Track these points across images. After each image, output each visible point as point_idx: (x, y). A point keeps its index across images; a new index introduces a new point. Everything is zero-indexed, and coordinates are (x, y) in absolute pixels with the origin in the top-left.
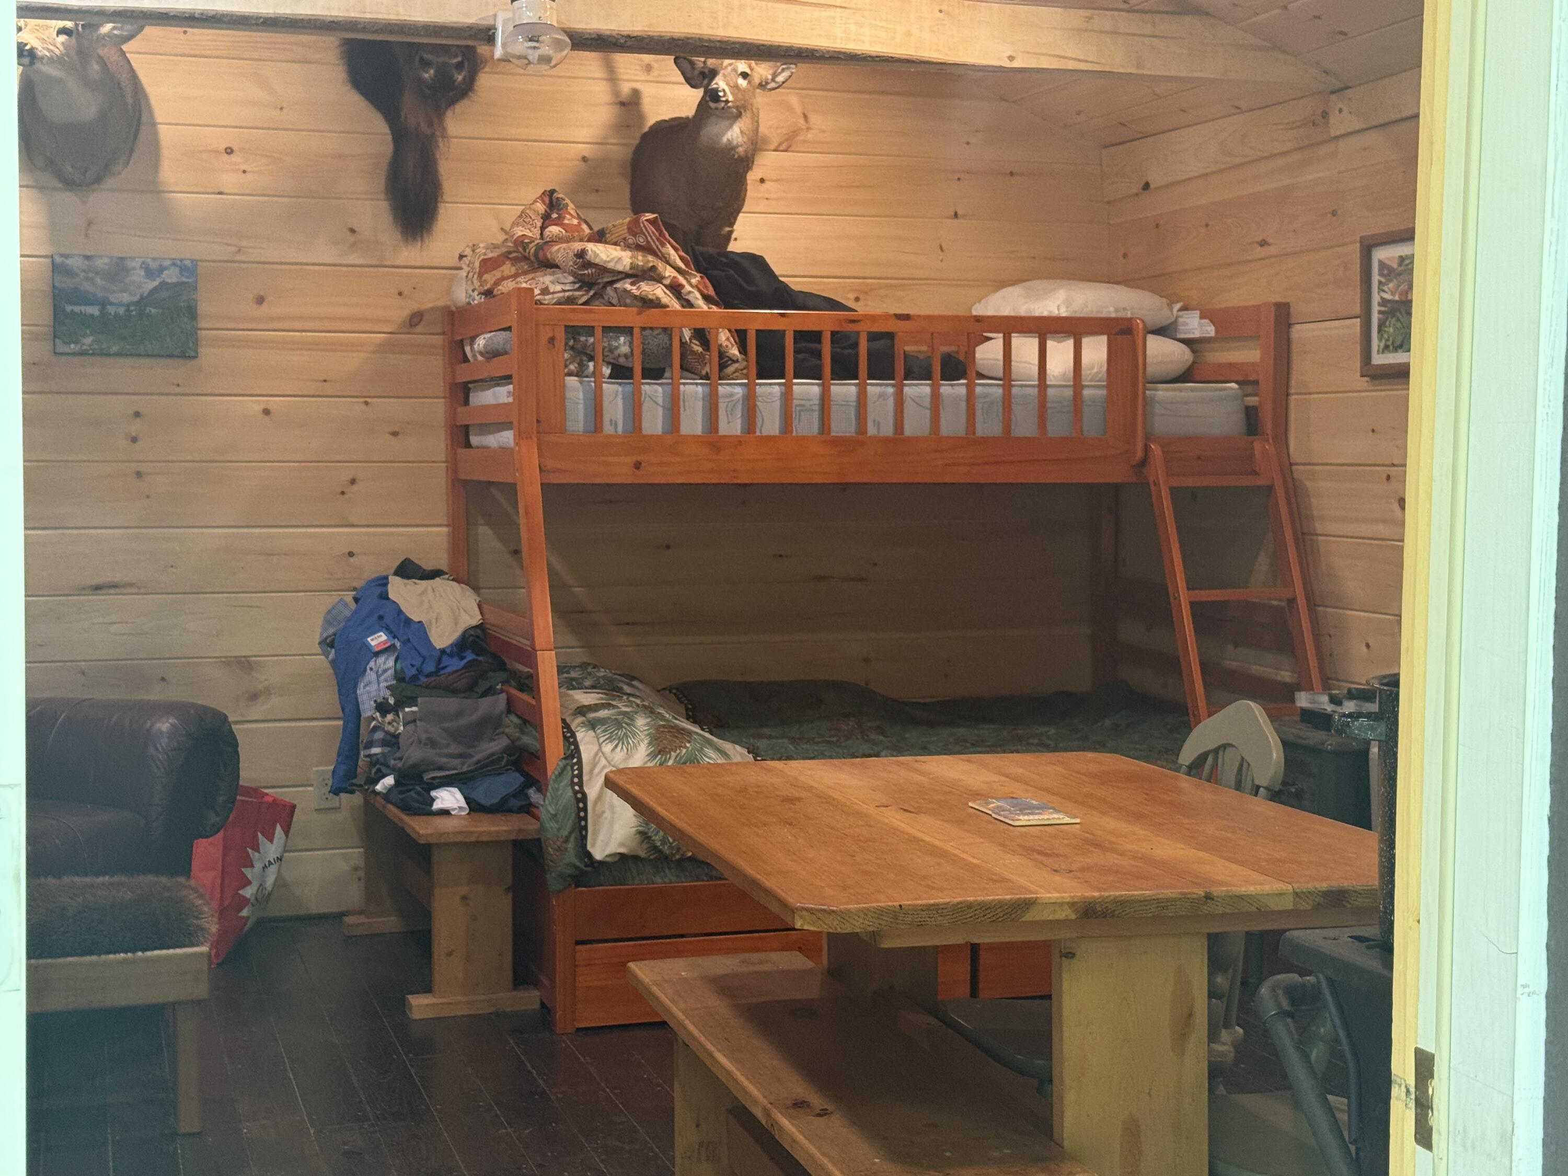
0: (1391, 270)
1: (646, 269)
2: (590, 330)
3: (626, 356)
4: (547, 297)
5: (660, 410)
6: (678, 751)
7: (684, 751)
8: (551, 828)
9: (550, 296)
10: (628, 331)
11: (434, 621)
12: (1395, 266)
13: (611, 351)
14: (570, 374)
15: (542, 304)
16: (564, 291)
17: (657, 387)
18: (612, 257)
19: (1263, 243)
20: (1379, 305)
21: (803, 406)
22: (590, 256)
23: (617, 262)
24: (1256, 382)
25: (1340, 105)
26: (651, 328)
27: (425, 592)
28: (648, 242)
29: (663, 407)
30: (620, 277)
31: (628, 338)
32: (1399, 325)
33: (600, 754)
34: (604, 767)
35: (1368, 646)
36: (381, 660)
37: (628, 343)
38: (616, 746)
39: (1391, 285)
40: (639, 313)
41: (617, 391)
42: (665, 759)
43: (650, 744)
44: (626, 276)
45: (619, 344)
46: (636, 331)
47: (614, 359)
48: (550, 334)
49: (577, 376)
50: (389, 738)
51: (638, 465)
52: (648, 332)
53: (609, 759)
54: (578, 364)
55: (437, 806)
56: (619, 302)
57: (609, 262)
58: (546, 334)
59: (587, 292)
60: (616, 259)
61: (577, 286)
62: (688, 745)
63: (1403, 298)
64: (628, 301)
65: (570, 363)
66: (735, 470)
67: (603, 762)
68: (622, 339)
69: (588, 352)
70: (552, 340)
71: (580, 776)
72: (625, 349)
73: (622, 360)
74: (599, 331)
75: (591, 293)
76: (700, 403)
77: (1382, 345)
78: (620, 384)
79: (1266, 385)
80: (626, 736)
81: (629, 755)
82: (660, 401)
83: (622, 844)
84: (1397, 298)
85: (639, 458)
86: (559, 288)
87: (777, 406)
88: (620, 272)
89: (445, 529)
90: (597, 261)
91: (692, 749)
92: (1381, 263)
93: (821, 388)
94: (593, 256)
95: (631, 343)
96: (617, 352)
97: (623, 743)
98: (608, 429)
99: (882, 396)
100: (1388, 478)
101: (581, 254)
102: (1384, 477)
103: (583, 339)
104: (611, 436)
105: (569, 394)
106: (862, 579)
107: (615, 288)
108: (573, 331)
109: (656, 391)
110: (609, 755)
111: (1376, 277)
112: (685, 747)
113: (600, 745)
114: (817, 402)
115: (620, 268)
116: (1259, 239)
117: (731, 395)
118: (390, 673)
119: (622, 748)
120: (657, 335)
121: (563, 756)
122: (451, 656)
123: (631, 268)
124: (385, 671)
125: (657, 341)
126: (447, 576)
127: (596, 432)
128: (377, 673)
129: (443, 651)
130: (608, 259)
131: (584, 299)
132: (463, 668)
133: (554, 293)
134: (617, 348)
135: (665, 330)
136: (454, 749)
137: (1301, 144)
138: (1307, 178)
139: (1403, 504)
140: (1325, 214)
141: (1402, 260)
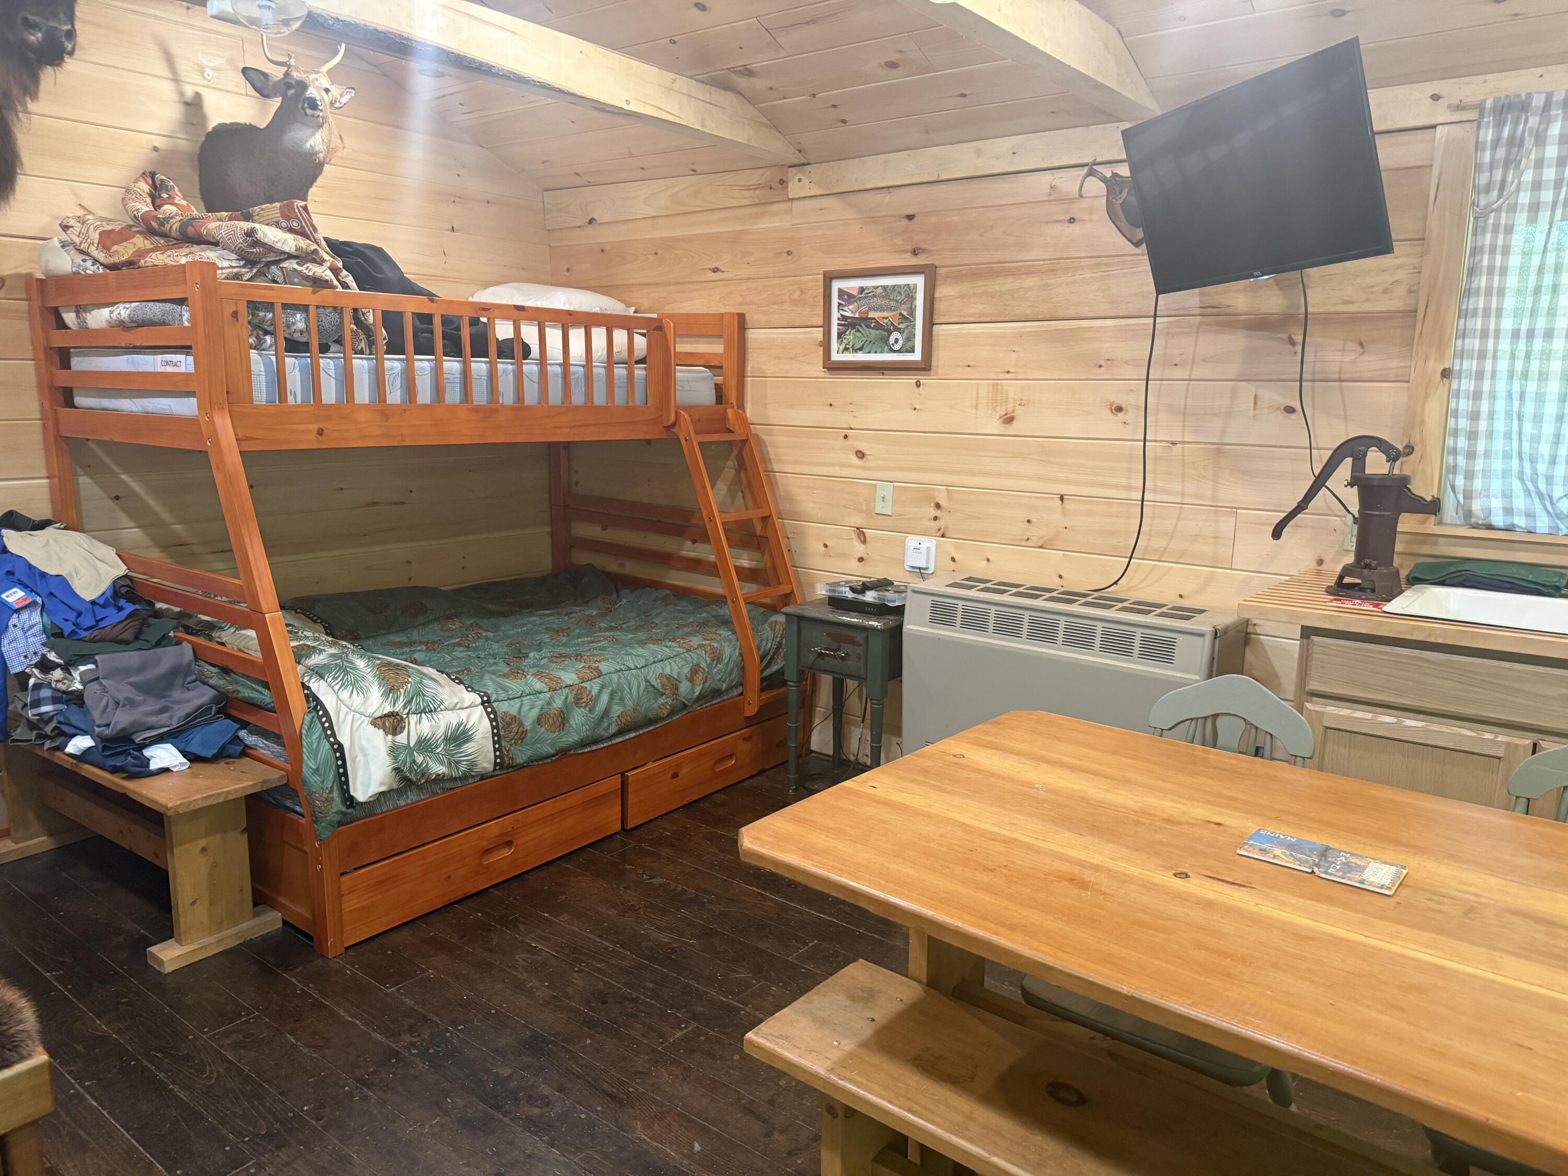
0: (850, 296)
2: (270, 306)
3: (301, 332)
5: (333, 381)
6: (403, 689)
7: (409, 685)
8: (317, 782)
9: (220, 271)
10: (305, 309)
11: (74, 573)
12: (855, 293)
13: (288, 327)
14: (251, 347)
16: (231, 267)
17: (331, 360)
18: (279, 239)
19: (716, 270)
20: (839, 319)
21: (448, 379)
22: (259, 236)
23: (281, 243)
24: (721, 367)
25: (799, 176)
26: (324, 307)
27: (47, 544)
28: (302, 226)
30: (282, 257)
31: (304, 315)
32: (858, 334)
33: (340, 701)
34: (347, 713)
35: (826, 546)
36: (25, 615)
37: (304, 320)
38: (351, 692)
39: (851, 307)
40: (314, 292)
41: (296, 364)
42: (396, 697)
43: (380, 684)
44: (290, 256)
45: (296, 321)
46: (312, 309)
47: (290, 334)
48: (233, 309)
49: (257, 349)
50: (58, 694)
51: (320, 432)
52: (321, 310)
54: (257, 338)
55: (153, 766)
56: (285, 280)
57: (274, 242)
58: (229, 309)
59: (252, 269)
60: (281, 241)
61: (242, 263)
62: (409, 680)
63: (864, 316)
64: (296, 280)
65: (249, 337)
66: (401, 435)
67: (344, 709)
68: (298, 316)
69: (265, 327)
70: (235, 314)
71: (331, 727)
72: (301, 325)
73: (297, 336)
74: (278, 308)
75: (255, 270)
76: (369, 375)
77: (842, 347)
78: (296, 357)
79: (730, 369)
80: (356, 681)
81: (365, 700)
82: (332, 373)
83: (382, 784)
84: (857, 316)
85: (322, 426)
88: (284, 253)
89: (46, 481)
90: (266, 240)
91: (413, 683)
92: (840, 290)
93: (461, 364)
94: (262, 236)
95: (307, 320)
97: (357, 688)
98: (291, 400)
99: (505, 371)
100: (846, 437)
101: (250, 233)
102: (843, 435)
103: (262, 314)
104: (292, 406)
105: (252, 367)
106: (403, 503)
107: (282, 268)
108: (254, 306)
109: (330, 364)
110: (349, 704)
111: (835, 300)
112: (409, 682)
113: (337, 694)
114: (459, 376)
115: (286, 249)
116: (712, 266)
117: (394, 369)
118: (39, 627)
119: (357, 693)
120: (331, 312)
121: (307, 710)
122: (104, 606)
123: (296, 250)
124: (32, 627)
125: (330, 319)
126: (58, 525)
127: (280, 402)
128: (23, 628)
129: (93, 603)
130: (274, 240)
131: (248, 276)
132: (126, 619)
133: (222, 268)
134: (294, 324)
135: (335, 308)
136: (152, 705)
137: (757, 202)
138: (759, 226)
139: (861, 455)
140: (780, 253)
141: (862, 290)
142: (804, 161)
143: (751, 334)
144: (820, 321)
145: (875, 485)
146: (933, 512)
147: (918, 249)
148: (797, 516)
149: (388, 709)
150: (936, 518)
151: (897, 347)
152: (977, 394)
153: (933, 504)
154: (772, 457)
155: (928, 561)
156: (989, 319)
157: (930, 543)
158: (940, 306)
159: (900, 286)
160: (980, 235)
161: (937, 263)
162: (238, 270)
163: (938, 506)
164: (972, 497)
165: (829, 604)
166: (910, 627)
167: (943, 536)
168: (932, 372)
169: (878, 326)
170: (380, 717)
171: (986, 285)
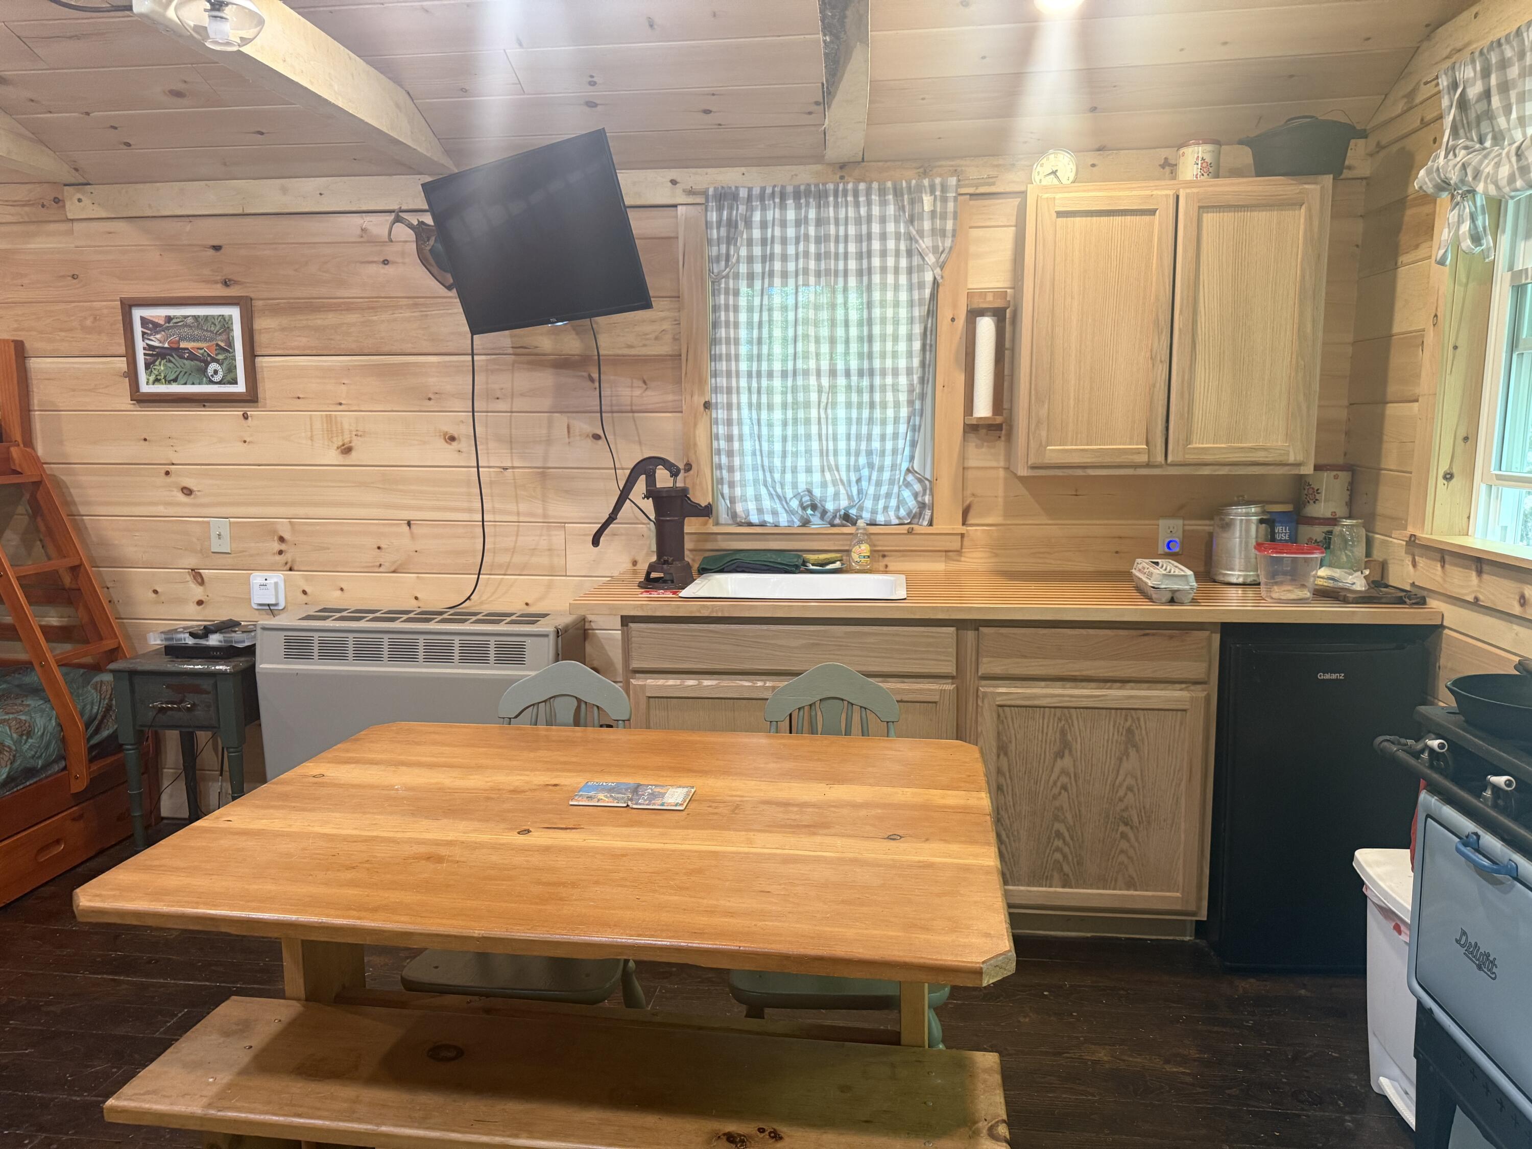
0: (156, 325)
12: (162, 322)
20: (144, 349)
25: (79, 196)
32: (170, 365)
35: (155, 592)
39: (158, 336)
63: (175, 346)
77: (152, 378)
79: (10, 402)
84: (166, 345)
100: (167, 473)
102: (163, 472)
111: (138, 329)
137: (27, 219)
138: (32, 246)
139: (187, 491)
140: (63, 276)
141: (169, 319)
142: (82, 180)
143: (35, 364)
144: (122, 350)
145: (208, 522)
146: (277, 546)
147: (230, 280)
148: (116, 563)
150: (281, 552)
151: (217, 378)
152: (311, 425)
153: (276, 538)
154: (77, 499)
155: (277, 597)
156: (314, 352)
157: (277, 578)
158: (261, 339)
159: (213, 317)
160: (296, 270)
161: (252, 295)
163: (282, 539)
164: (318, 528)
165: (166, 654)
166: (262, 666)
167: (291, 570)
168: (260, 404)
169: (193, 357)
171: (307, 320)
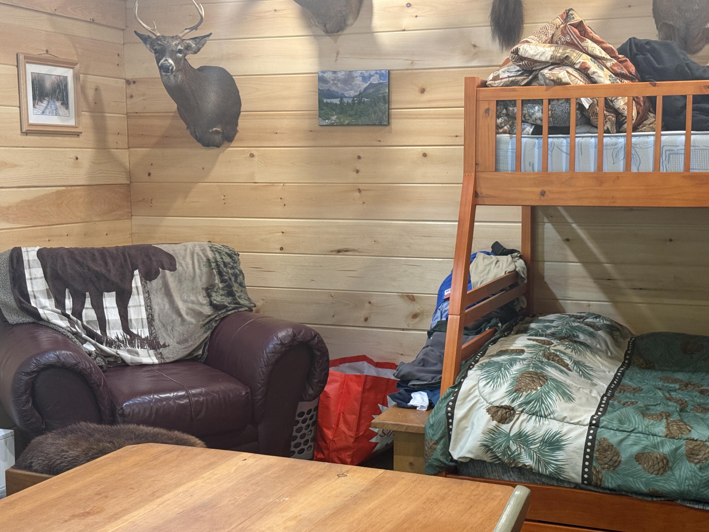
1: (562, 58)
2: (513, 103)
3: (540, 119)
4: (496, 82)
5: (564, 155)
6: (529, 392)
7: (534, 392)
8: (429, 433)
9: (499, 81)
10: (539, 102)
13: (530, 116)
14: (505, 132)
15: (492, 86)
16: (509, 77)
17: (563, 139)
18: (538, 52)
21: (672, 150)
22: (521, 53)
23: (541, 55)
26: (558, 100)
28: (572, 39)
29: (567, 153)
30: (544, 65)
31: (540, 107)
33: (477, 387)
34: (476, 396)
36: (445, 304)
37: (541, 111)
38: (488, 383)
40: (548, 90)
41: (535, 143)
42: (518, 396)
43: (511, 384)
44: (548, 64)
45: (534, 112)
46: (546, 102)
47: (533, 121)
48: (486, 107)
49: (509, 133)
51: (543, 193)
52: (554, 102)
53: (481, 392)
54: (510, 126)
55: (412, 403)
57: (535, 55)
58: (484, 107)
59: (529, 76)
60: (541, 54)
61: (520, 73)
62: (539, 388)
64: (548, 81)
65: (505, 125)
68: (536, 108)
70: (487, 111)
71: (454, 401)
72: (539, 115)
73: (537, 122)
74: (519, 103)
75: (530, 77)
76: (594, 149)
78: (538, 138)
80: (498, 377)
81: (493, 391)
82: (564, 149)
83: (470, 452)
85: (545, 189)
86: (506, 75)
87: (651, 152)
88: (544, 62)
90: (527, 56)
91: (541, 391)
94: (523, 54)
95: (543, 110)
96: (534, 117)
97: (493, 382)
98: (528, 169)
103: (511, 109)
104: (529, 173)
105: (502, 146)
107: (543, 73)
109: (562, 143)
110: (482, 390)
112: (536, 389)
113: (479, 381)
114: (683, 147)
115: (543, 59)
117: (616, 144)
119: (491, 385)
120: (561, 104)
121: (452, 386)
123: (551, 59)
124: (445, 311)
125: (560, 108)
126: (516, 254)
127: (516, 171)
130: (535, 54)
131: (526, 81)
133: (502, 79)
134: (533, 114)
135: (565, 99)
149: (506, 402)
162: (514, 78)
170: (497, 407)
